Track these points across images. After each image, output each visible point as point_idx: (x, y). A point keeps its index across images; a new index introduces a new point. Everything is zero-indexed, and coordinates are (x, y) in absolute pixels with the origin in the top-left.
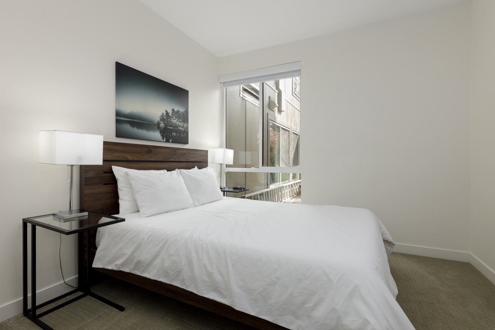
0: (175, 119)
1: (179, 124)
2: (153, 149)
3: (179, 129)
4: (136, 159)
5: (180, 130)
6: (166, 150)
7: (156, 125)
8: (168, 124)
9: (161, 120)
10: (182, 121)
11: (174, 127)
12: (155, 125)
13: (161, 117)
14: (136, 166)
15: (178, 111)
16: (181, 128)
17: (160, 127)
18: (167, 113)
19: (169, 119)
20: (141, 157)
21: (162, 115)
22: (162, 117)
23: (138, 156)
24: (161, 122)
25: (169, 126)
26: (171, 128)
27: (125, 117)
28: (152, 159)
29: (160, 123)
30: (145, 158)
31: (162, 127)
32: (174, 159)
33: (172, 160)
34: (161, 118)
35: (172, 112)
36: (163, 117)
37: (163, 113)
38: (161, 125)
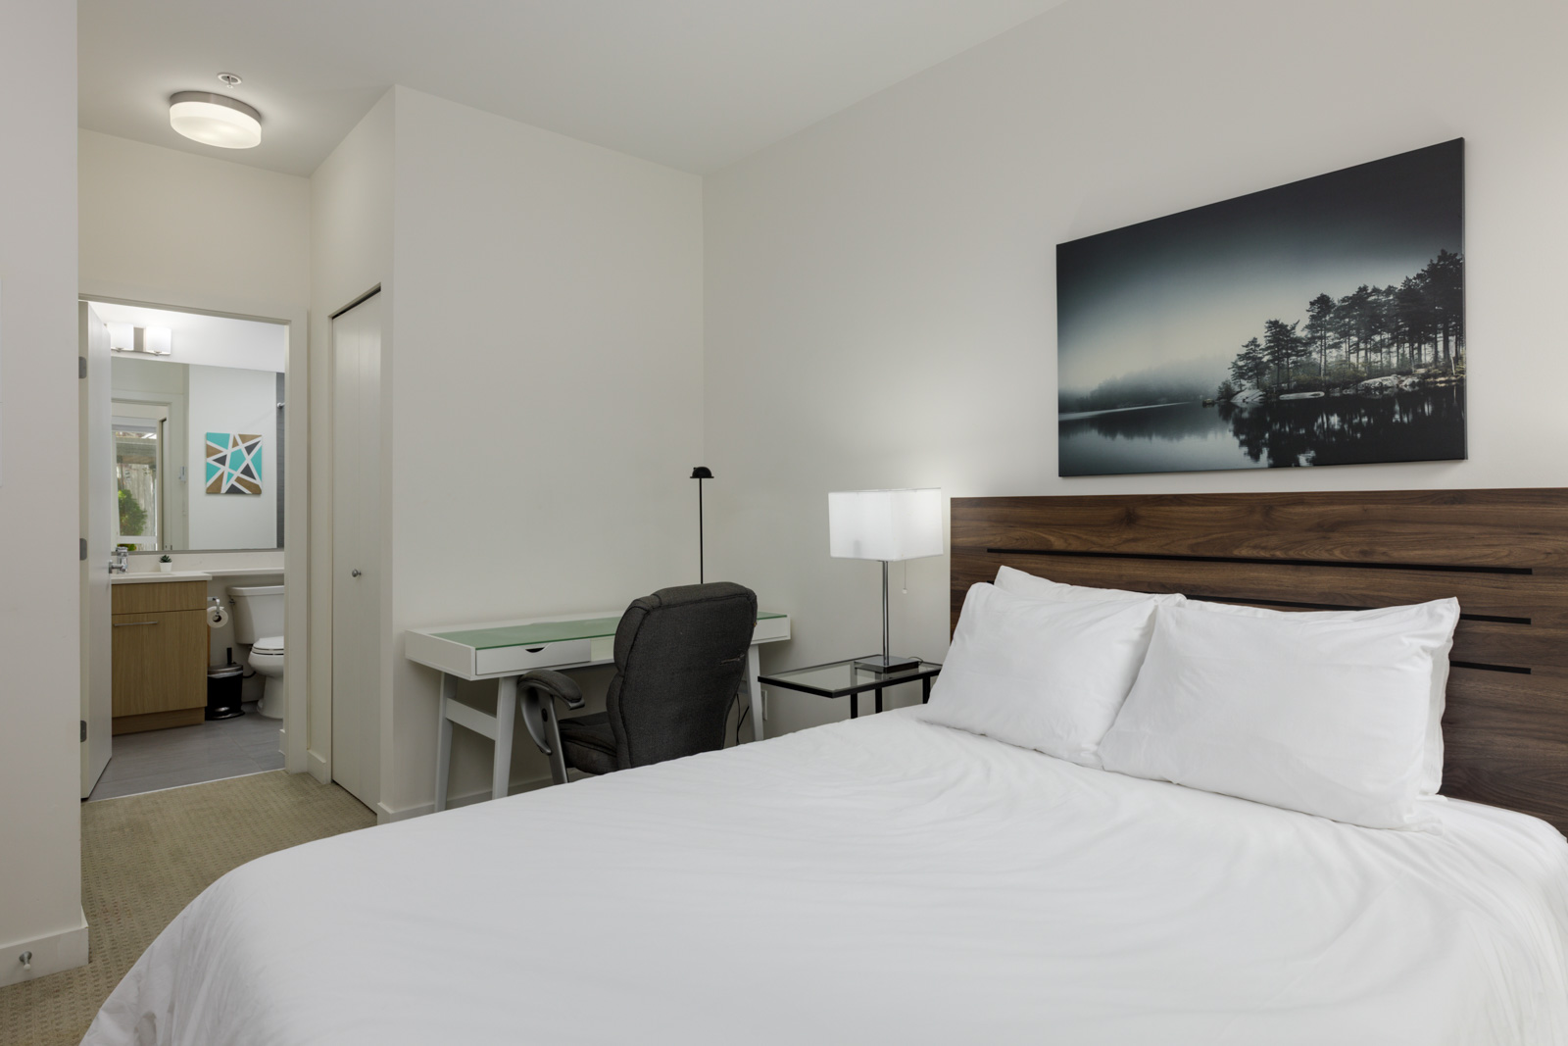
0: (1336, 346)
1: (1367, 363)
2: (1142, 511)
3: (1368, 389)
4: (1076, 546)
5: (1382, 388)
6: (1213, 509)
7: (1212, 404)
8: (1288, 381)
9: (1240, 374)
10: (1397, 340)
11: (1328, 387)
12: (1205, 404)
13: (1241, 363)
14: (1076, 569)
15: (1360, 298)
16: (1390, 381)
17: (1235, 406)
18: (1279, 333)
19: (1288, 356)
20: (1094, 539)
21: (1244, 351)
22: (1248, 358)
23: (1085, 537)
24: (1241, 385)
25: (1289, 391)
26: (1308, 395)
27: (1083, 409)
28: (1141, 548)
29: (1237, 389)
30: (1111, 542)
31: (1244, 406)
32: (1264, 548)
33: (1244, 552)
34: (1240, 368)
35: (1313, 317)
36: (1254, 359)
37: (1254, 342)
38: (1238, 400)
